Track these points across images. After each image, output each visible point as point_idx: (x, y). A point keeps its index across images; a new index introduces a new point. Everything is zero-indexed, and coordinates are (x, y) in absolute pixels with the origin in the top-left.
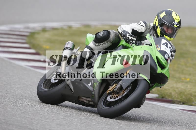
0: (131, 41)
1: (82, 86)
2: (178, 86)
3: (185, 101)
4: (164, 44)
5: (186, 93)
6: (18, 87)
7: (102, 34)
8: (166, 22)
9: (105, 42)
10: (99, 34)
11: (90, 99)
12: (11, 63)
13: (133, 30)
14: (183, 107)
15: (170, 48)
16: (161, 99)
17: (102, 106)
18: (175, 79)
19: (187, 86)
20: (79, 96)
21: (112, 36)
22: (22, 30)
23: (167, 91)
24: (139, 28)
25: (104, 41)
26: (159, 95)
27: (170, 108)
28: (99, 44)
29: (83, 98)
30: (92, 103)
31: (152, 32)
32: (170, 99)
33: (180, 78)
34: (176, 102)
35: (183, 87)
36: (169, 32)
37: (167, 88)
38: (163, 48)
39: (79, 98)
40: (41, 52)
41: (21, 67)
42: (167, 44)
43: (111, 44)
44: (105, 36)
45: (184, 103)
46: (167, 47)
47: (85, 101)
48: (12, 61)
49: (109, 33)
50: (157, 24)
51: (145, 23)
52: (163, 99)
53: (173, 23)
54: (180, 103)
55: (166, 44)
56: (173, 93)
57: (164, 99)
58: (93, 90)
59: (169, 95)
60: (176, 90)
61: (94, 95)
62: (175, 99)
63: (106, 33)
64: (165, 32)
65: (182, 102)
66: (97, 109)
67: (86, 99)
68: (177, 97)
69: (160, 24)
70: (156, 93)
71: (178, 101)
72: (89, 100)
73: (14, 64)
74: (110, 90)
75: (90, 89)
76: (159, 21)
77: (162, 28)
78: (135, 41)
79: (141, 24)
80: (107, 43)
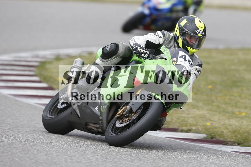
0: (143, 55)
1: (88, 110)
2: (231, 123)
3: (241, 142)
5: (241, 131)
6: (26, 131)
7: (109, 48)
8: (188, 31)
9: (114, 58)
10: (106, 48)
11: (98, 126)
12: (18, 101)
13: (148, 42)
14: (239, 149)
15: (189, 61)
16: (209, 139)
17: (110, 134)
18: (227, 114)
19: (243, 123)
20: (86, 122)
21: (121, 50)
22: (29, 59)
23: (217, 130)
24: (156, 39)
26: (207, 135)
27: (222, 150)
28: (107, 60)
29: (91, 124)
30: (100, 130)
31: (172, 43)
32: (221, 139)
33: (233, 113)
34: (230, 143)
35: (237, 124)
36: (192, 42)
37: (217, 125)
38: (180, 62)
39: (86, 124)
40: (54, 86)
41: (30, 105)
42: (185, 57)
43: (121, 59)
44: (113, 50)
45: (239, 144)
46: (185, 60)
47: (94, 128)
48: (18, 99)
49: (117, 46)
50: (178, 34)
51: (163, 33)
52: (212, 140)
53: (197, 31)
54: (234, 145)
56: (225, 131)
57: (214, 140)
58: (101, 115)
59: (220, 135)
60: (229, 127)
61: (102, 120)
62: (228, 140)
63: (114, 46)
64: (188, 42)
65: (237, 143)
67: (93, 125)
68: (230, 136)
69: (181, 33)
70: (203, 133)
71: (232, 142)
73: (21, 102)
74: (119, 114)
75: (97, 113)
76: (179, 30)
77: (184, 37)
78: (148, 54)
79: (158, 34)
80: (115, 58)
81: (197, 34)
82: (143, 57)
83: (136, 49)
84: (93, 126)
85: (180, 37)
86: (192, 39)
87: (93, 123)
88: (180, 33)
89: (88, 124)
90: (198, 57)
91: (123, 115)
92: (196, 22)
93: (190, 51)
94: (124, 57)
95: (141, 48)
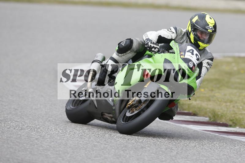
0: (153, 49)
4: (189, 51)
7: (124, 43)
8: (199, 27)
10: (122, 43)
11: (111, 115)
13: (160, 37)
15: (197, 55)
17: (121, 122)
20: (102, 112)
21: (135, 45)
24: (169, 34)
25: (128, 51)
28: (122, 54)
29: (106, 114)
30: (113, 119)
36: (203, 38)
38: (188, 55)
39: (102, 114)
42: (193, 51)
43: (135, 54)
44: (127, 45)
46: (193, 54)
47: (108, 118)
49: (131, 41)
50: (190, 30)
51: (176, 29)
53: (207, 27)
55: (191, 51)
58: (114, 105)
61: (114, 110)
63: (128, 42)
64: (199, 37)
66: (116, 125)
69: (193, 29)
72: (111, 117)
74: (129, 104)
75: (111, 104)
76: (191, 27)
77: (196, 33)
78: (158, 49)
79: (170, 30)
80: (130, 53)
81: (207, 30)
82: (153, 51)
83: (147, 44)
84: (107, 116)
85: (191, 33)
86: (203, 35)
87: (107, 113)
88: (191, 29)
89: (103, 113)
90: (209, 52)
91: (132, 105)
92: (206, 19)
93: (201, 46)
94: (138, 52)
95: (151, 43)
